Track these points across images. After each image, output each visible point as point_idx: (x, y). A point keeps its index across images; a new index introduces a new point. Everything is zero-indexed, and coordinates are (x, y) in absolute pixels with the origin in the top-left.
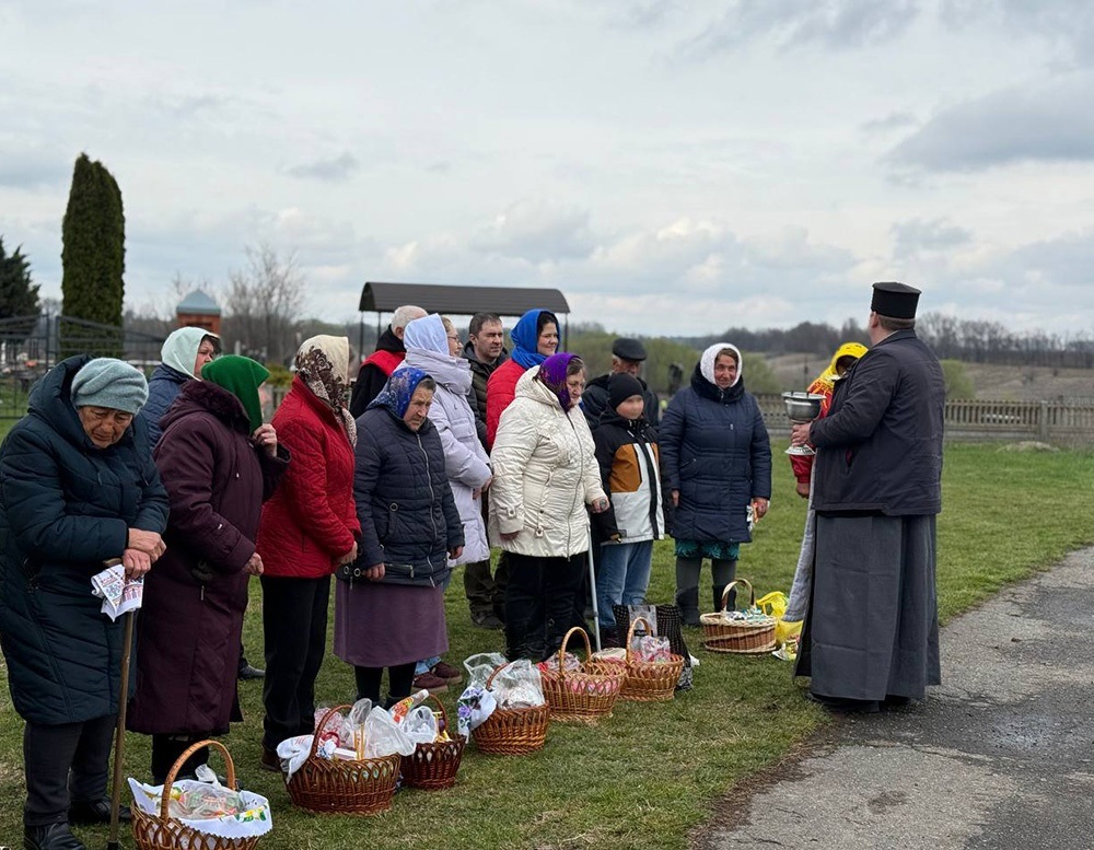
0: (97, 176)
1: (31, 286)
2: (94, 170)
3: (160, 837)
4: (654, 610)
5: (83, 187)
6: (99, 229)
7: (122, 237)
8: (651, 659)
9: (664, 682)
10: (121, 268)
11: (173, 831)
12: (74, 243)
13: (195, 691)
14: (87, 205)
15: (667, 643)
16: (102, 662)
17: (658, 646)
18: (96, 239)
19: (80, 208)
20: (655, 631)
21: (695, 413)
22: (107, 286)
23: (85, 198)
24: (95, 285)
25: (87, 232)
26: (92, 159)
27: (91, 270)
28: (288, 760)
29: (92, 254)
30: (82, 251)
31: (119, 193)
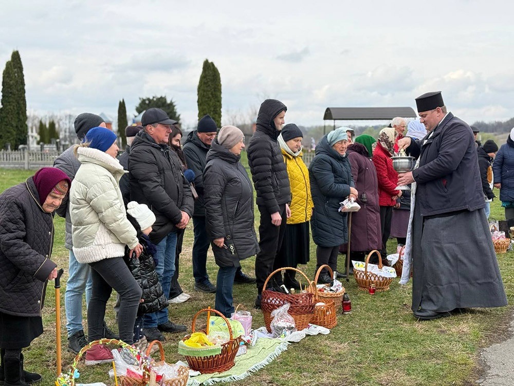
0: (212, 68)
1: (177, 115)
2: (211, 66)
3: (365, 277)
4: (498, 222)
5: (207, 72)
6: (213, 90)
7: (221, 92)
8: (498, 239)
9: (503, 247)
10: (220, 106)
11: (369, 276)
12: (204, 96)
13: (369, 237)
14: (208, 80)
15: (504, 233)
16: (342, 228)
17: (501, 234)
18: (212, 94)
19: (206, 81)
20: (498, 230)
21: (507, 154)
22: (217, 113)
23: (208, 77)
24: (212, 113)
25: (209, 91)
26: (210, 61)
27: (210, 107)
28: (392, 261)
29: (210, 101)
30: (207, 99)
31: (219, 74)
